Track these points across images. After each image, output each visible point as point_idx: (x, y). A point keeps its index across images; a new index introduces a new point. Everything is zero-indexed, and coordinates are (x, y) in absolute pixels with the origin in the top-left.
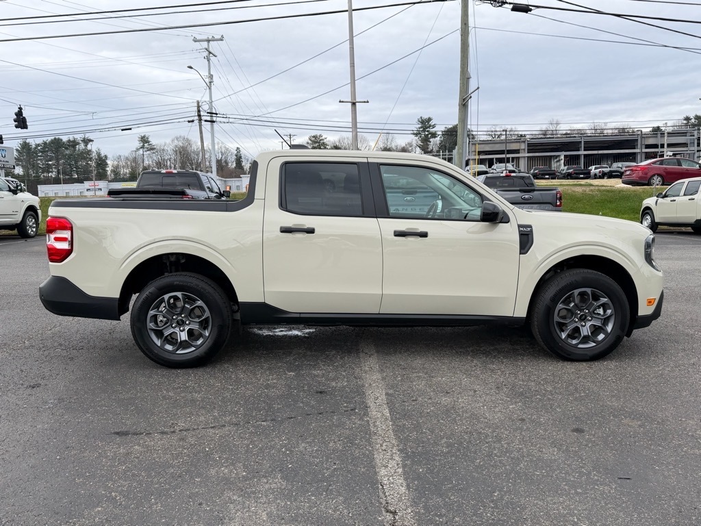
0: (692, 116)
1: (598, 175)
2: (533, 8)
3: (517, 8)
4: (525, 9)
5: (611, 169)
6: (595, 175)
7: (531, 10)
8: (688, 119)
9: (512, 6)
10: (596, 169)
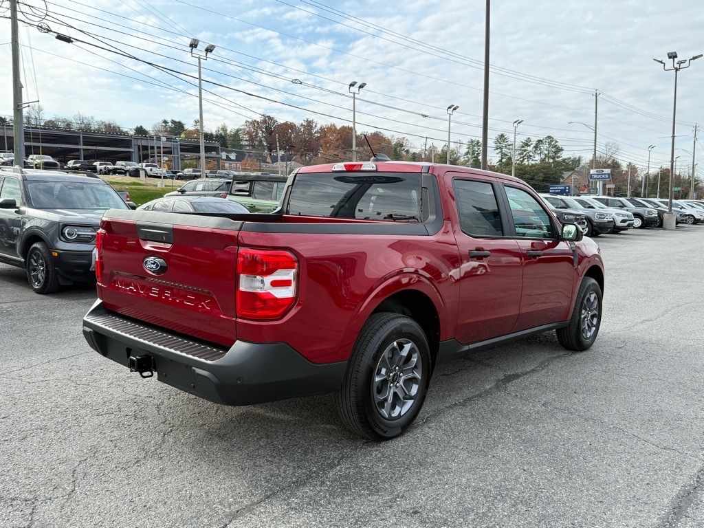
0: (169, 120)
1: (104, 171)
2: (74, 40)
3: (60, 37)
4: (68, 40)
5: (116, 167)
6: (101, 170)
7: (72, 42)
8: (165, 122)
9: (56, 35)
10: (101, 164)
